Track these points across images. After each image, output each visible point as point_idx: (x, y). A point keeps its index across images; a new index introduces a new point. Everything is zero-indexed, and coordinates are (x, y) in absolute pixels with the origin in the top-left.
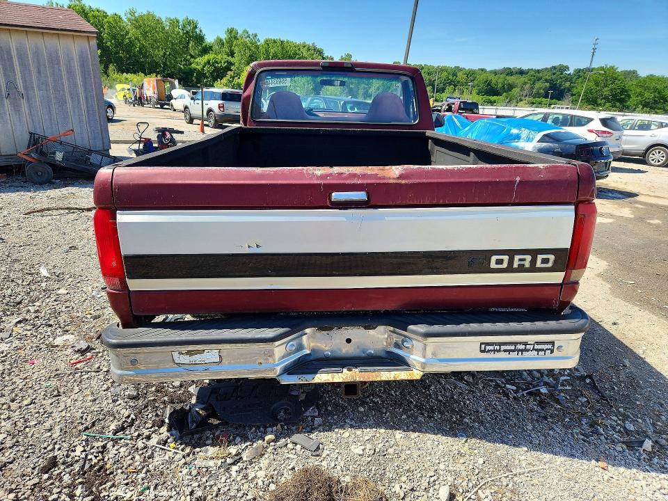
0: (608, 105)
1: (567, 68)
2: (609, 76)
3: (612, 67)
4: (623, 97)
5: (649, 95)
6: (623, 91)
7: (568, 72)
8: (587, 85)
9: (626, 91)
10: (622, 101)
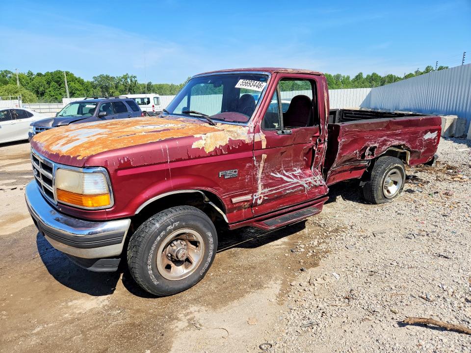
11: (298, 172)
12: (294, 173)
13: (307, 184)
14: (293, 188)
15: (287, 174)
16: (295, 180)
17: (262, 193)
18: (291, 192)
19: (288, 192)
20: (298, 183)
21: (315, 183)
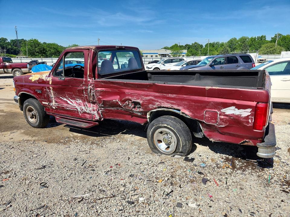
0: (40, 55)
1: (6, 39)
2: (35, 43)
3: (35, 40)
4: (44, 51)
5: (53, 51)
6: (44, 49)
7: (8, 41)
8: (28, 47)
9: (45, 49)
10: (45, 53)
11: (79, 101)
12: (77, 101)
13: (80, 109)
14: (72, 108)
15: (71, 100)
16: (74, 105)
17: (55, 104)
18: (69, 110)
19: (68, 109)
20: (75, 106)
21: (86, 111)
